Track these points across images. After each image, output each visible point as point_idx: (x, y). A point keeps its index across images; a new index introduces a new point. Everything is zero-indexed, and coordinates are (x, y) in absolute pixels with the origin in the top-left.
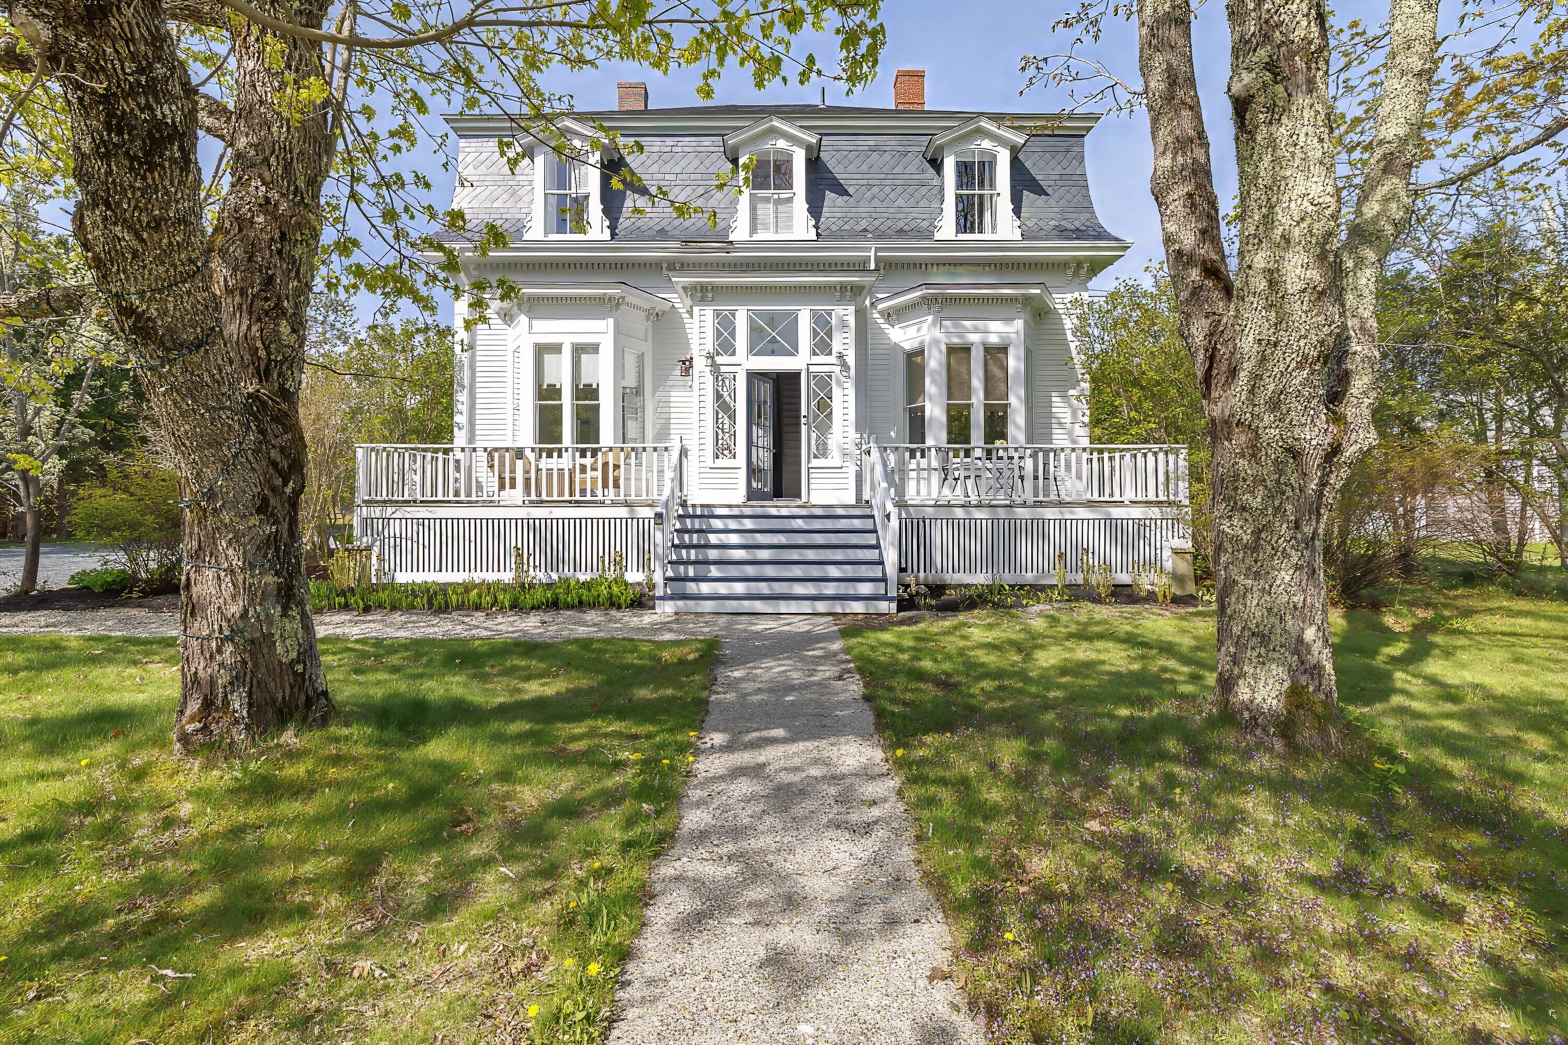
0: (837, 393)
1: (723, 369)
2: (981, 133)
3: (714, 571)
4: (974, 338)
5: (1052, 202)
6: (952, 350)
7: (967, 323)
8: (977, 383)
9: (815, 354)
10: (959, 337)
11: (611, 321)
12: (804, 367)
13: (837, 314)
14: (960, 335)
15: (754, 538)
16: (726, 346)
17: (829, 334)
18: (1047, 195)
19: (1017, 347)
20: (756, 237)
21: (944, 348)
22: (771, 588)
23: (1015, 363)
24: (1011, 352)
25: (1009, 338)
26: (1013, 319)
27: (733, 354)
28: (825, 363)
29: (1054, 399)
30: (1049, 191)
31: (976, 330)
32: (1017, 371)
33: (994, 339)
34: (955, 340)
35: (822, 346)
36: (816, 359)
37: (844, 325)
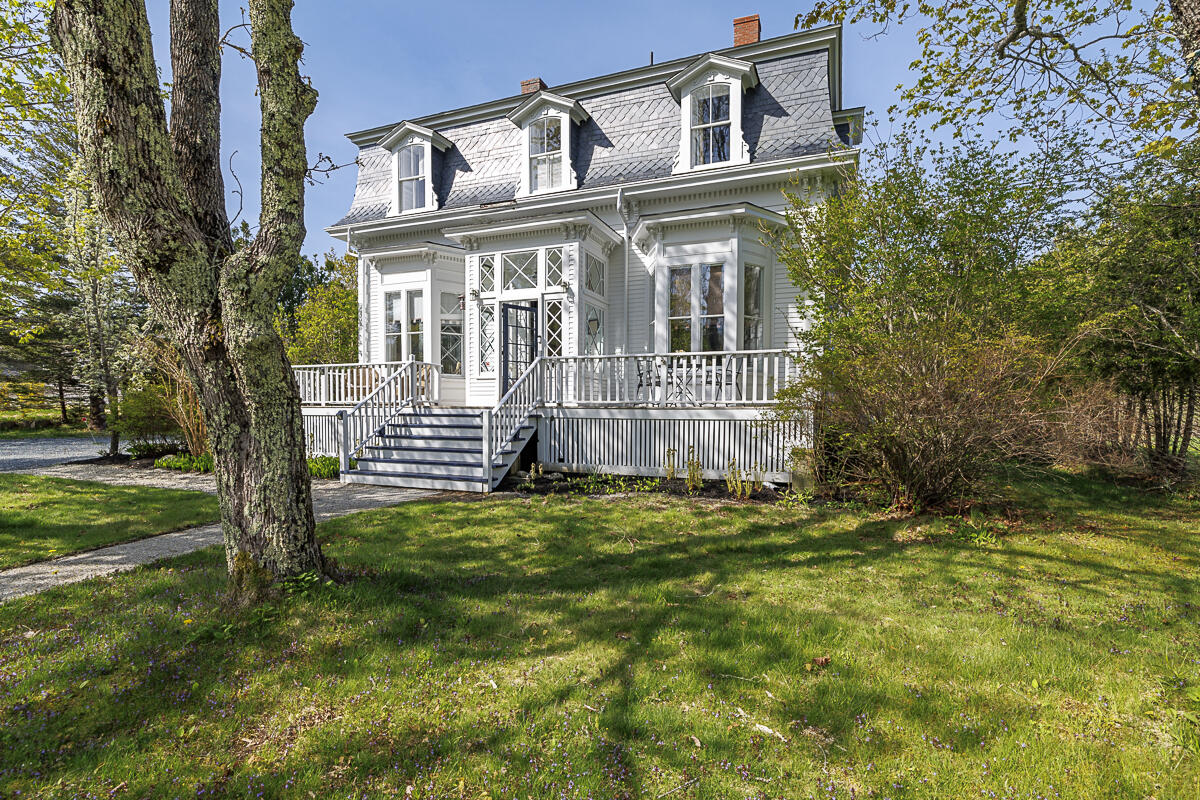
0: (565, 316)
1: (485, 302)
2: (713, 69)
3: (395, 455)
4: (694, 261)
5: (791, 122)
6: (673, 271)
7: (688, 248)
8: (695, 301)
9: (550, 285)
10: (679, 260)
11: (429, 271)
12: (539, 297)
13: (565, 252)
14: (680, 258)
15: (439, 432)
16: (487, 284)
17: (560, 268)
18: (787, 115)
19: (731, 265)
20: (535, 193)
21: (666, 271)
22: (418, 469)
23: (730, 280)
24: (727, 269)
25: (724, 257)
26: (729, 239)
27: (492, 290)
28: (555, 293)
29: (790, 310)
30: (789, 111)
31: (696, 253)
32: (731, 288)
33: (711, 260)
34: (677, 264)
35: (554, 278)
36: (550, 289)
37: (570, 259)
